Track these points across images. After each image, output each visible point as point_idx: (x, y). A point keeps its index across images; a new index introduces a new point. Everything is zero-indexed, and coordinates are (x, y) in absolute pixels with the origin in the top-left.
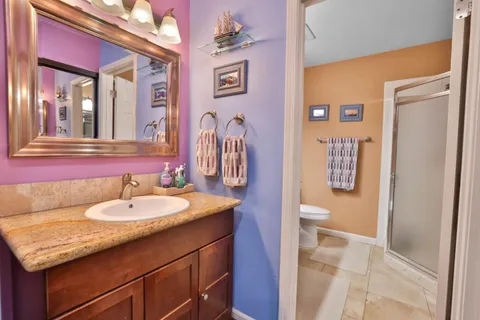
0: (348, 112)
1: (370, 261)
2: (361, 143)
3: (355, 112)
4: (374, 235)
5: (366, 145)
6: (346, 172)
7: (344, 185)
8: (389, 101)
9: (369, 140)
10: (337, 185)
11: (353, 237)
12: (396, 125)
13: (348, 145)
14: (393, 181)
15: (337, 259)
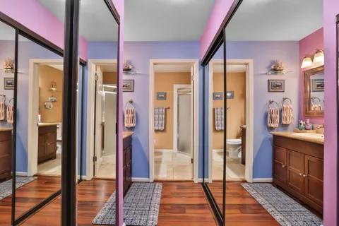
0: (160, 95)
1: (172, 157)
2: (166, 109)
3: (163, 96)
4: (172, 149)
5: (168, 110)
6: (160, 122)
7: (160, 128)
8: (175, 92)
9: (169, 108)
10: (157, 128)
11: (164, 151)
12: (178, 102)
13: (161, 110)
14: (178, 125)
15: (161, 159)
